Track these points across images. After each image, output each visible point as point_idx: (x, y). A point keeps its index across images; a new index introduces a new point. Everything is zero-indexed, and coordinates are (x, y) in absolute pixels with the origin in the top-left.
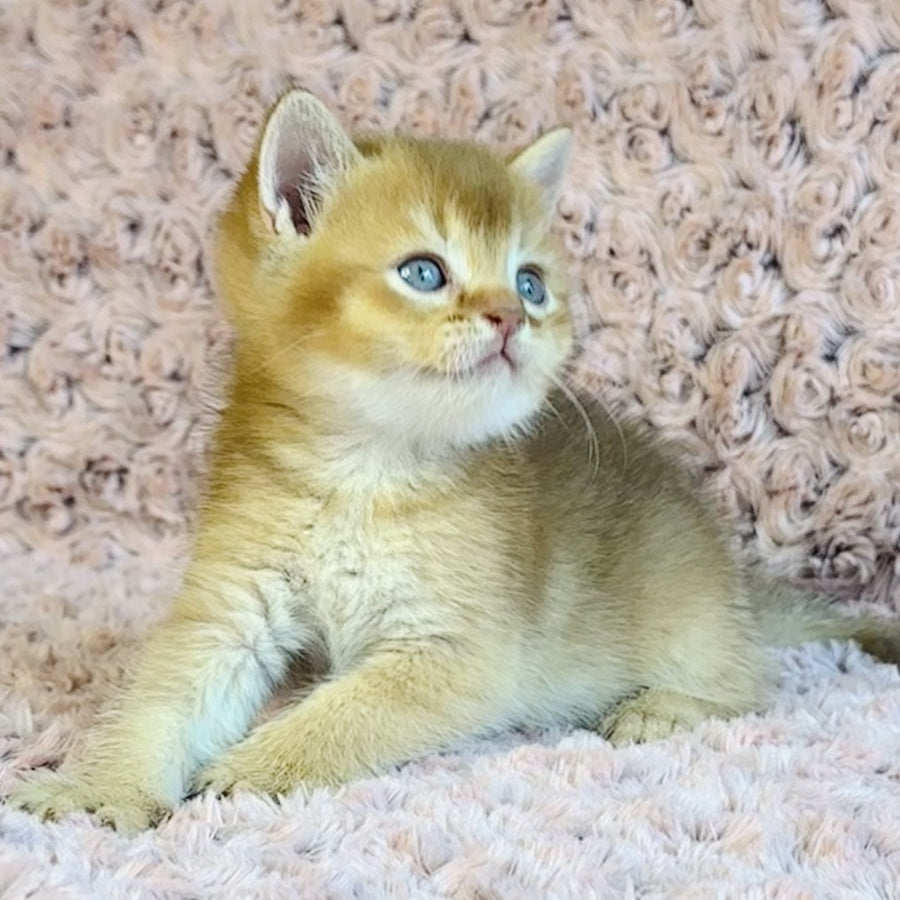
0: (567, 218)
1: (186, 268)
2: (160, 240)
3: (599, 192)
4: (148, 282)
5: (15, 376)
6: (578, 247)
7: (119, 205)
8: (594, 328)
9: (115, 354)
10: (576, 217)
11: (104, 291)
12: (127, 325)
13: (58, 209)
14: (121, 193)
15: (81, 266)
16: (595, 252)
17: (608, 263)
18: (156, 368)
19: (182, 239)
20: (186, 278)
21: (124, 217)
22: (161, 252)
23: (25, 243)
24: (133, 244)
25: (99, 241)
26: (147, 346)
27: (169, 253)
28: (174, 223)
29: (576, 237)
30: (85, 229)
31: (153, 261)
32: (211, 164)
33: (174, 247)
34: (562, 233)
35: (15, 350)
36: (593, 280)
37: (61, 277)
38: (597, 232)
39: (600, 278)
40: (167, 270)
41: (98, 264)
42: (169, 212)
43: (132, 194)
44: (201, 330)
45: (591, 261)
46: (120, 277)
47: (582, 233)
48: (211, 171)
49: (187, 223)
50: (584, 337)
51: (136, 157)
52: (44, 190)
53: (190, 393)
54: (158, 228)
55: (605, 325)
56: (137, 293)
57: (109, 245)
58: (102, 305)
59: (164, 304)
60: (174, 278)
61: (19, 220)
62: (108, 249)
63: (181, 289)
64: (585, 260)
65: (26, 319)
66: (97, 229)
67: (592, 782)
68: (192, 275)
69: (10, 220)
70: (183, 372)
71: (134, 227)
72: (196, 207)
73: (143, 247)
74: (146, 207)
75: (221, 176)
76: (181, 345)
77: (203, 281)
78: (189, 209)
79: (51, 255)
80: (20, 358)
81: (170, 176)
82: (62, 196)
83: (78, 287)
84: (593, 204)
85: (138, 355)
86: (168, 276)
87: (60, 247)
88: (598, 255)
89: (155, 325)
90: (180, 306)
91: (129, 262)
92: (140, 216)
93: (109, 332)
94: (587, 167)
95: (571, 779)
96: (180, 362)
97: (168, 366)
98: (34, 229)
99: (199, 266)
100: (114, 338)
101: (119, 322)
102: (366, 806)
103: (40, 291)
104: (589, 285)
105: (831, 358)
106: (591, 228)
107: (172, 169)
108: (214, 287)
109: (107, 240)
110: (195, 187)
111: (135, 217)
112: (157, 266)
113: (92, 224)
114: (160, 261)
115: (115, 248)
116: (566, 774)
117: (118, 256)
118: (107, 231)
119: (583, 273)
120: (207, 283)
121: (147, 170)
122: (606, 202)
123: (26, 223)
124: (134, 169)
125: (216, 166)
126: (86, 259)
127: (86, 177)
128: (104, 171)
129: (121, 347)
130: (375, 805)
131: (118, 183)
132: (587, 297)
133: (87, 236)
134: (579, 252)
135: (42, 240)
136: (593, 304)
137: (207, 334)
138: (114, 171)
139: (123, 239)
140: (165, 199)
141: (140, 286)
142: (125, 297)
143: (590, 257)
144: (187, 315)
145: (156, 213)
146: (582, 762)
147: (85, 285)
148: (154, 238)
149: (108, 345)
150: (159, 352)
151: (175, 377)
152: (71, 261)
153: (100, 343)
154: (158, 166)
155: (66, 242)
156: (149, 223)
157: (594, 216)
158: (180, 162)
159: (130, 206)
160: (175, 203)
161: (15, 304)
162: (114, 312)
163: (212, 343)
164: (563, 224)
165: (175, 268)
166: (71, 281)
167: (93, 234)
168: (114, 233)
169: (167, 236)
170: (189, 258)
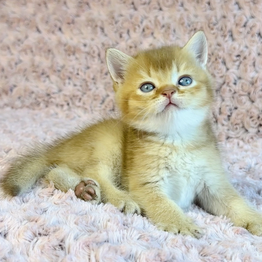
4: (88, 57)
9: (80, 73)
11: (78, 59)
15: (73, 53)
18: (89, 77)
19: (95, 48)
21: (83, 43)
25: (77, 48)
26: (87, 72)
28: (94, 45)
30: (75, 45)
33: (93, 50)
37: (70, 55)
41: (77, 53)
43: (85, 39)
49: (97, 46)
53: (96, 82)
56: (85, 60)
65: (61, 64)
68: (97, 57)
71: (85, 46)
73: (87, 49)
76: (95, 73)
77: (100, 59)
80: (59, 73)
83: (73, 58)
89: (89, 67)
92: (87, 43)
96: (95, 76)
97: (92, 77)
99: (99, 55)
103: (65, 57)
105: (235, 84)
110: (99, 38)
125: (104, 34)
126: (75, 51)
131: (83, 36)
139: (83, 48)
149: (78, 71)
150: (90, 73)
151: (93, 79)
160: (94, 41)
161: (59, 61)
165: (93, 55)
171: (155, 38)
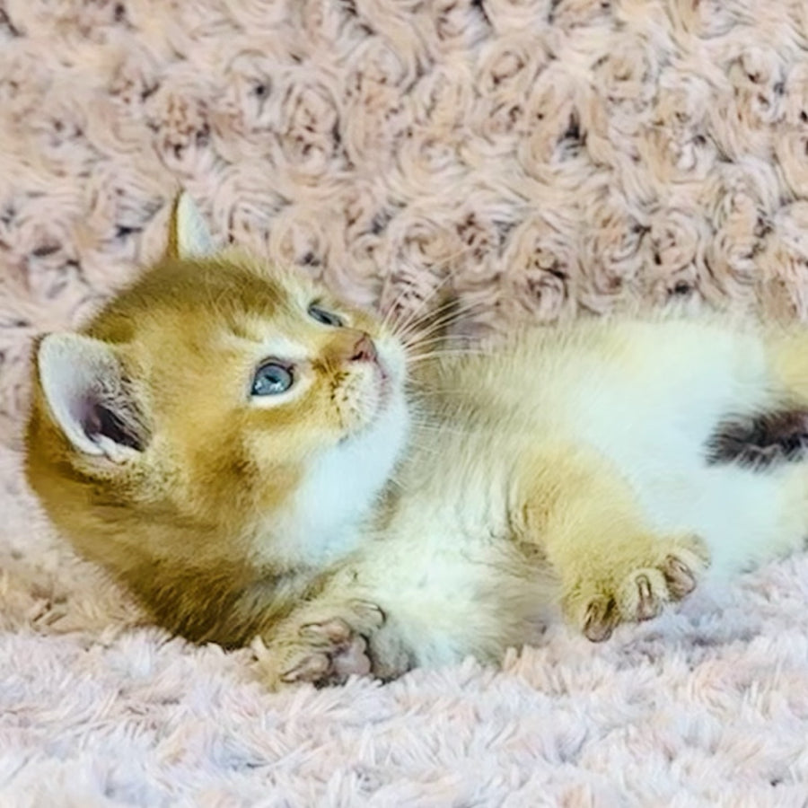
0: (752, 78)
1: (321, 137)
2: (291, 106)
3: (789, 48)
4: (276, 152)
5: (124, 260)
6: (766, 110)
7: (244, 66)
8: (784, 202)
9: (239, 233)
10: (763, 77)
11: (228, 163)
12: (253, 202)
13: (175, 71)
14: (245, 52)
15: (199, 135)
16: (785, 116)
17: (800, 129)
18: (288, 251)
19: (315, 102)
20: (321, 149)
21: (249, 80)
22: (292, 119)
23: (137, 110)
24: (261, 111)
25: (221, 107)
26: (278, 226)
27: (301, 119)
28: (308, 87)
29: (763, 100)
30: (206, 94)
31: (284, 130)
32: (348, 19)
33: (307, 112)
34: (747, 97)
35: (124, 231)
36: (783, 150)
37: (178, 148)
38: (788, 94)
39: (791, 146)
40: (300, 139)
41: (219, 133)
42: (300, 74)
43: (259, 53)
44: (339, 207)
45: (779, 126)
46: (245, 147)
47: (770, 94)
48: (349, 27)
49: (322, 86)
50: (774, 213)
51: (263, 11)
52: (158, 50)
53: (327, 278)
54: (290, 91)
55: (798, 198)
56: (267, 165)
57: (233, 111)
58: (225, 179)
59: (295, 177)
60: (308, 147)
61: (130, 83)
62: (232, 116)
63: (316, 160)
64: (773, 125)
65: (138, 196)
66: (219, 93)
67: (788, 713)
68: (329, 146)
69: (120, 84)
70: (319, 255)
71: (261, 91)
72: (332, 69)
73: (272, 113)
74: (275, 68)
75: (362, 33)
76: (316, 225)
77: (340, 151)
78: (325, 71)
79: (166, 123)
80: (131, 240)
81: (303, 33)
82: (180, 57)
83: (198, 159)
84: (782, 61)
85: (267, 236)
86: (302, 146)
87: (177, 115)
88: (789, 119)
89: (287, 202)
90: (315, 181)
91: (256, 131)
92: (269, 78)
93: (233, 210)
94: (774, 20)
95: (766, 710)
96: (316, 244)
97: (302, 249)
98: (146, 94)
99: (336, 136)
100: (239, 217)
101: (242, 199)
102: (535, 757)
103: (154, 164)
104: (779, 153)
106: (780, 89)
107: (304, 25)
108: (354, 158)
109: (230, 105)
110: (331, 46)
111: (263, 80)
112: (287, 135)
113: (213, 87)
114: (291, 129)
115: (241, 113)
116: (760, 703)
117: (242, 124)
118: (231, 95)
119: (772, 139)
120: (345, 153)
121: (276, 27)
122: (796, 60)
123: (138, 88)
124: (262, 26)
125: (354, 21)
126: (206, 127)
127: (206, 35)
128: (227, 27)
129: (246, 227)
130: (545, 757)
131: (242, 41)
132: (778, 168)
133: (206, 100)
134: (767, 116)
135: (156, 106)
136: (784, 174)
137: (346, 212)
138: (237, 27)
139: (249, 105)
140: (297, 59)
141: (269, 157)
142: (252, 171)
143: (780, 121)
144: (323, 190)
145: (287, 74)
146: (777, 688)
147: (206, 157)
148: (285, 101)
149: (231, 226)
150: (290, 232)
151: (309, 260)
152: (190, 129)
153: (224, 223)
154: (288, 22)
155: (183, 109)
156: (279, 85)
157: (784, 76)
158: (315, 17)
159: (257, 67)
160: (307, 63)
161: (125, 179)
162: (238, 188)
163: (351, 222)
164: (749, 85)
165: (309, 137)
166: (190, 153)
167: (214, 99)
168: (238, 99)
169: (299, 101)
170: (325, 125)
171: (619, 25)
